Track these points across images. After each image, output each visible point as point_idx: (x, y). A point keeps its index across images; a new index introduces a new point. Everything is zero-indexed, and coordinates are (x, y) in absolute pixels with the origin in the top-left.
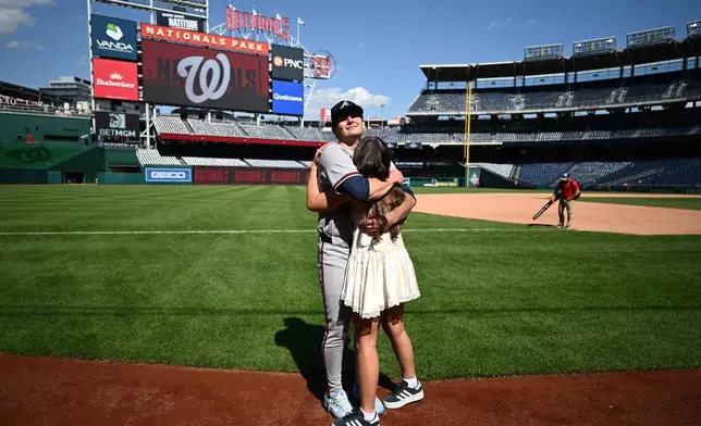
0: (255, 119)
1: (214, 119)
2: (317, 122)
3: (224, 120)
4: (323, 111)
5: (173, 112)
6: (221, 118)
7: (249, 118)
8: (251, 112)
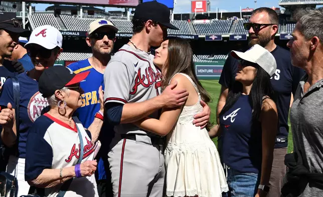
0: (125, 13)
1: (86, 15)
2: (188, 15)
3: (96, 15)
4: (193, 4)
5: (46, 10)
6: (93, 14)
7: (120, 12)
8: (122, 7)
